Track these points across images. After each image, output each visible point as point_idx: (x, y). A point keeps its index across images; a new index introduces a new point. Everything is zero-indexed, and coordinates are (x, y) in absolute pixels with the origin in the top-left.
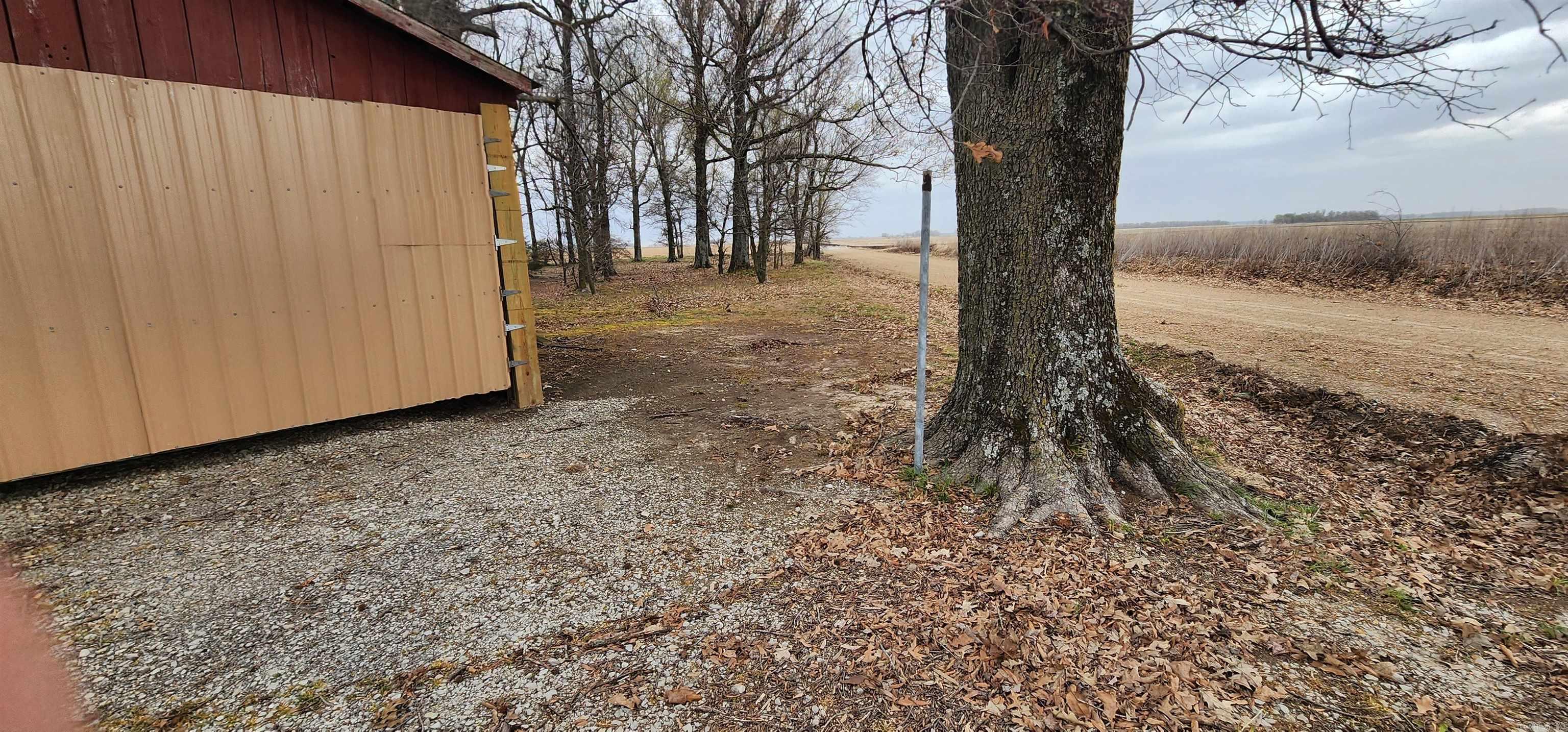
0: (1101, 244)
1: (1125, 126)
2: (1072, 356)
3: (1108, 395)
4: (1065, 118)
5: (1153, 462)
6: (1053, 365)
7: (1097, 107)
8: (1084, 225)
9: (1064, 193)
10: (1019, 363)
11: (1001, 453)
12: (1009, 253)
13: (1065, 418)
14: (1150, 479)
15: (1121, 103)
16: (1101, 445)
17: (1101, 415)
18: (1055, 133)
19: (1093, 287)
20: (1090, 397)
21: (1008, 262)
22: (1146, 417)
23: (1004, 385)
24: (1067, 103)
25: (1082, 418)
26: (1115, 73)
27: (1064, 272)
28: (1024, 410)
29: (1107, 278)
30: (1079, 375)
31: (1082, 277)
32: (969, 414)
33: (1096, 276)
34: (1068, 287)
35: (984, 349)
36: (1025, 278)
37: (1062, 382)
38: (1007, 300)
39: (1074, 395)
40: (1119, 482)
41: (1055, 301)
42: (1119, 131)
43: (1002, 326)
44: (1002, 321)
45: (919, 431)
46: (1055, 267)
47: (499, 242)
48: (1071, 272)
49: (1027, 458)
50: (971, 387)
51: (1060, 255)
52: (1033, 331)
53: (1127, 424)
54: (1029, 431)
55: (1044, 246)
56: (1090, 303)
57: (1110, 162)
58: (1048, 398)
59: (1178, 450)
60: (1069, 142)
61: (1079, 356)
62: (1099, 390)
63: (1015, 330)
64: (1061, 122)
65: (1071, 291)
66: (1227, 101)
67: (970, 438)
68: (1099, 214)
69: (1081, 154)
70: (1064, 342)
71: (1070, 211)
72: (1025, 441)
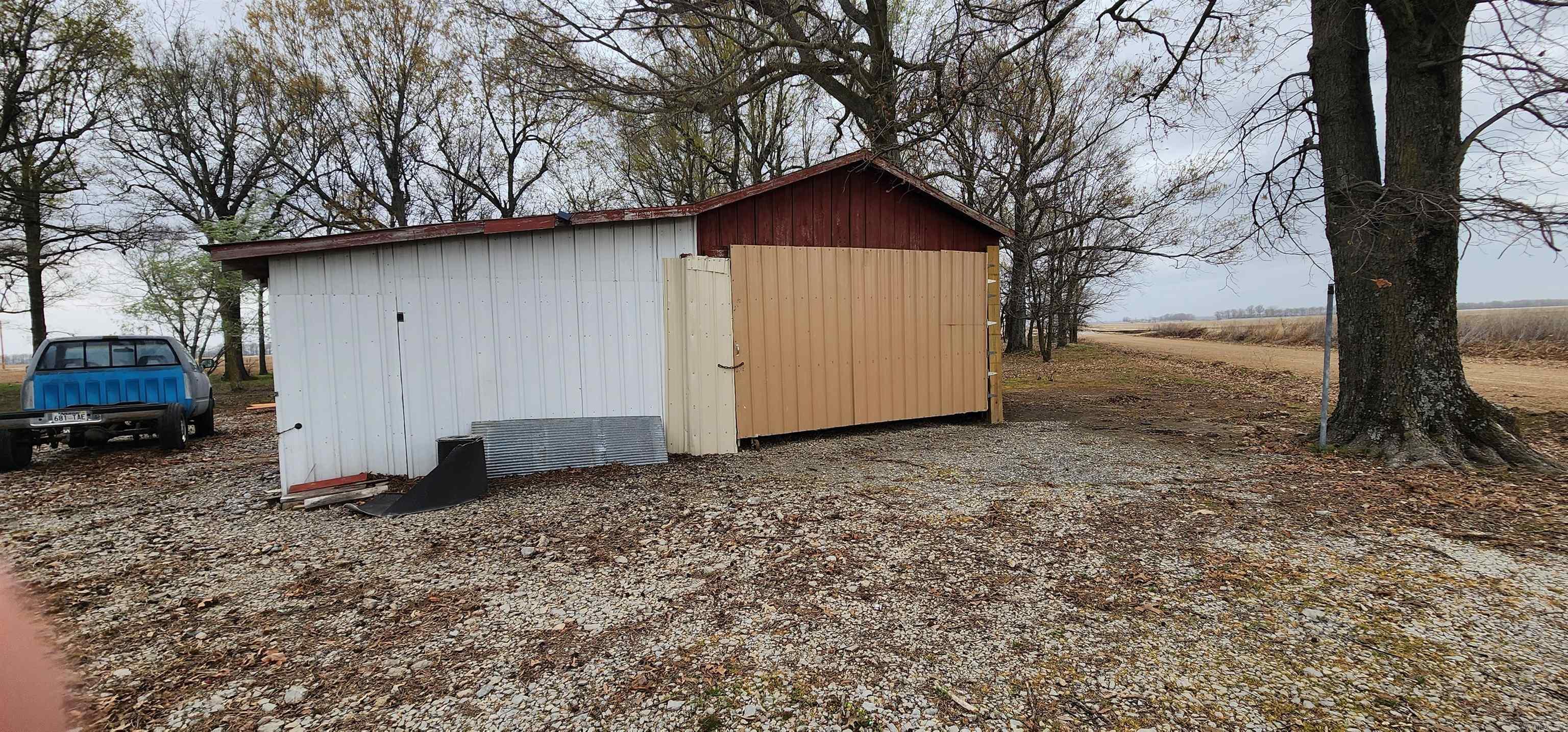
0: (1447, 320)
1: (1460, 255)
2: (1431, 384)
3: (1460, 407)
4: (1417, 254)
5: (1497, 447)
6: (1417, 389)
7: (1437, 247)
8: (1433, 310)
9: (1418, 293)
10: (1392, 387)
11: (1383, 438)
12: (1381, 326)
13: (1428, 420)
14: (1494, 455)
15: (1456, 245)
16: (1455, 435)
17: (1454, 419)
18: (1411, 262)
19: (1444, 345)
20: (1445, 407)
21: (1380, 331)
22: (1488, 421)
23: (1381, 400)
24: (1418, 246)
25: (1441, 419)
26: (1450, 230)
27: (1422, 337)
28: (1398, 414)
29: (1453, 340)
30: (1436, 395)
31: (1437, 340)
32: (1355, 418)
33: (1445, 338)
34: (1425, 344)
35: (1364, 381)
36: (1393, 340)
37: (1424, 399)
38: (1380, 352)
39: (1434, 406)
40: (1472, 458)
41: (1416, 352)
42: (1455, 259)
43: (1377, 368)
44: (1377, 364)
45: (1324, 424)
46: (1415, 333)
47: (989, 323)
48: (1427, 337)
49: (1402, 439)
50: (1355, 403)
51: (1418, 327)
52: (1401, 369)
53: (1475, 425)
54: (1403, 425)
55: (1406, 322)
56: (1441, 354)
57: (1450, 276)
58: (1415, 407)
59: (1514, 439)
60: (1421, 266)
61: (1436, 384)
62: (1451, 405)
63: (1387, 369)
64: (1415, 257)
65: (1428, 347)
66: (1529, 245)
67: (1356, 433)
68: (1446, 304)
69: (1429, 273)
70: (1424, 376)
71: (1424, 303)
72: (1401, 431)
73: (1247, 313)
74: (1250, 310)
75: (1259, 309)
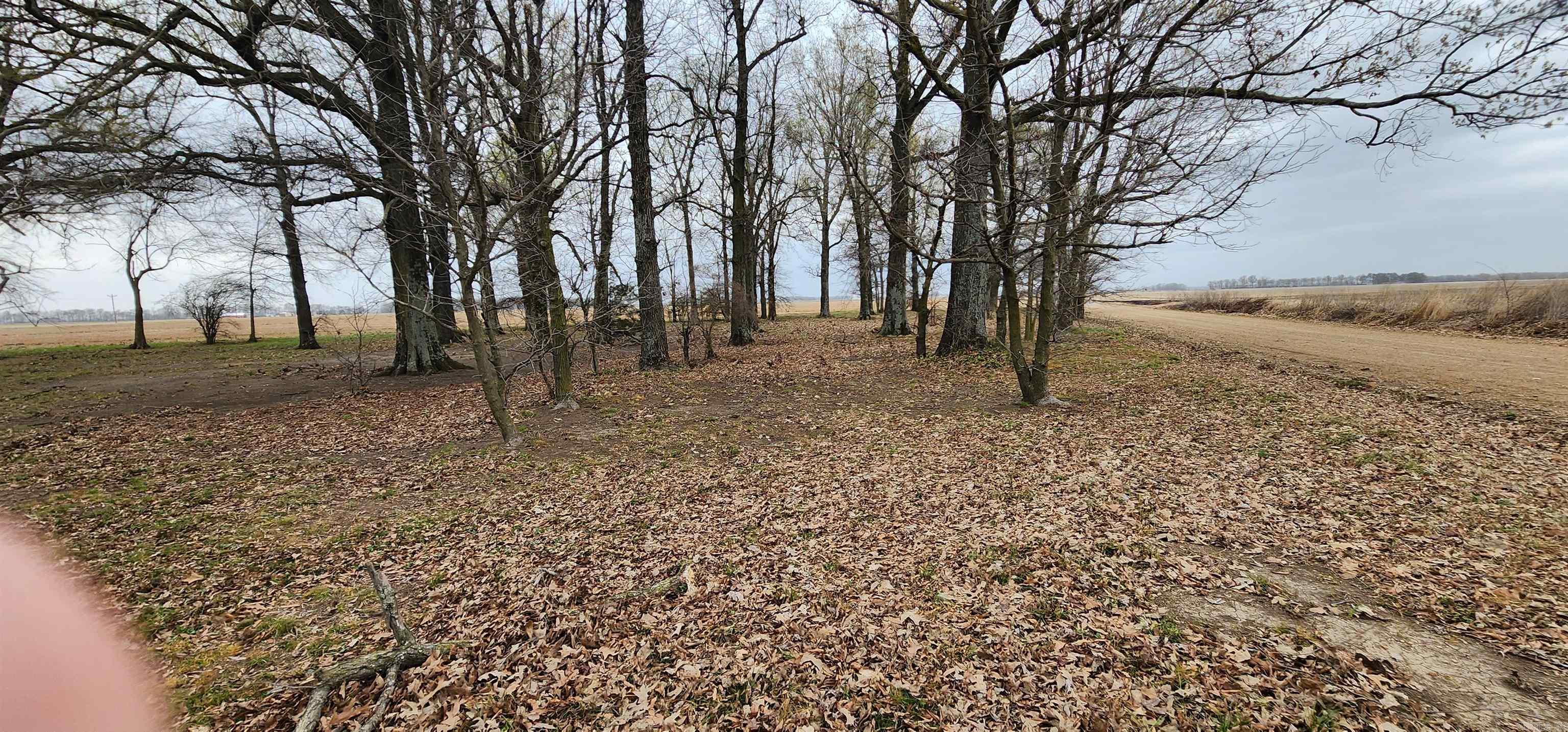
73: (1240, 284)
74: (1243, 280)
75: (1252, 279)
